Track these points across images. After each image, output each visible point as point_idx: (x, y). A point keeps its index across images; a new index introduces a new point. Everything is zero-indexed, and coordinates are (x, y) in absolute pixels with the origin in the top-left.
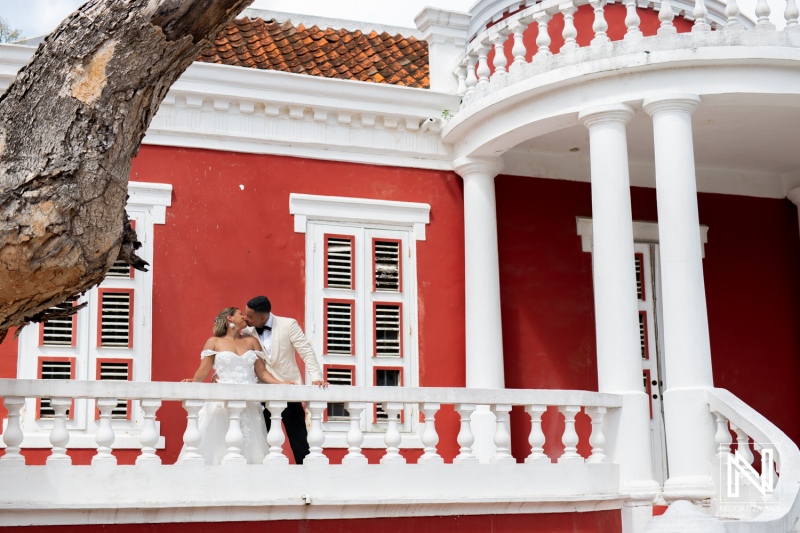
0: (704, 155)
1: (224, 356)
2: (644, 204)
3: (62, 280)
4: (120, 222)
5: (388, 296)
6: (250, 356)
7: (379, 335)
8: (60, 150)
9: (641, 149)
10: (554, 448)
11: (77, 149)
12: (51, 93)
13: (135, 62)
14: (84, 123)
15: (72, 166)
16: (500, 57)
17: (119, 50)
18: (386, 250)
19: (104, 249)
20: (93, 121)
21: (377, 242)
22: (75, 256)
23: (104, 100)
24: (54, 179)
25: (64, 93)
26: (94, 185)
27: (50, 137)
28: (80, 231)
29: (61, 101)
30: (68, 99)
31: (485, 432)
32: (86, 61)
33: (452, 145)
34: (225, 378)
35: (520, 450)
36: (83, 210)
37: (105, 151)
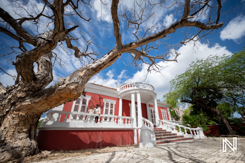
0: (141, 99)
1: (91, 111)
2: (136, 103)
3: (74, 96)
4: (83, 90)
5: (112, 109)
6: (93, 111)
7: (110, 112)
8: (76, 80)
9: (136, 98)
10: (128, 123)
11: (79, 80)
12: (77, 74)
13: (88, 73)
14: (80, 78)
15: (78, 82)
16: (124, 88)
17: (86, 71)
18: (112, 105)
19: (80, 92)
20: (81, 78)
21: (111, 104)
22: (76, 93)
23: (83, 76)
24: (75, 83)
25: (78, 74)
26: (80, 85)
27: (75, 79)
28: (77, 89)
29: (78, 75)
30: (79, 75)
31: (121, 121)
32: (82, 71)
33: (119, 96)
34: (90, 113)
35: (124, 123)
36: (78, 87)
37: (82, 81)
